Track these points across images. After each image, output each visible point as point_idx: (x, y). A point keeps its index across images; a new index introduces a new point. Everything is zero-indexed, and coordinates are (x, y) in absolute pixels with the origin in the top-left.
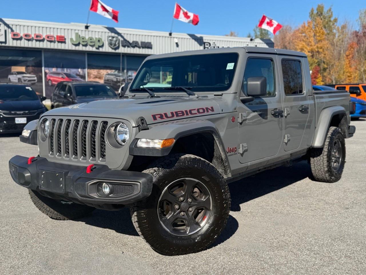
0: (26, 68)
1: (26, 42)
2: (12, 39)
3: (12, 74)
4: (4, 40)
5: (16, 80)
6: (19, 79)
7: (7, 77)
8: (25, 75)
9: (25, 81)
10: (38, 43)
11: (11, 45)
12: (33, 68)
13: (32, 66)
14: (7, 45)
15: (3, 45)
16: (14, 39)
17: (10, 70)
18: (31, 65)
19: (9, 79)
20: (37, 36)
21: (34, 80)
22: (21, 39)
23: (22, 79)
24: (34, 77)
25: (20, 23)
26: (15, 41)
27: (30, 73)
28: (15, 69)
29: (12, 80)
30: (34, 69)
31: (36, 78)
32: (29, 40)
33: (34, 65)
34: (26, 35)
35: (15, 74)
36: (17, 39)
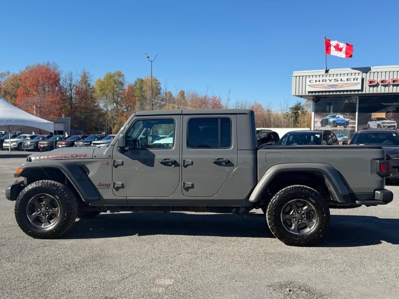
0: (386, 114)
1: (383, 88)
2: (369, 87)
3: (372, 120)
4: (360, 88)
5: (375, 126)
6: (379, 125)
7: (367, 124)
8: (384, 121)
9: (384, 127)
10: (395, 87)
11: (367, 92)
12: (394, 113)
13: (393, 112)
14: (364, 92)
15: (360, 93)
16: (370, 86)
17: (371, 116)
18: (391, 111)
19: (369, 125)
20: (394, 81)
21: (394, 126)
22: (377, 85)
23: (382, 125)
24: (394, 123)
25: (378, 70)
26: (371, 88)
27: (390, 119)
28: (375, 115)
29: (371, 127)
30: (394, 115)
31: (396, 124)
32: (385, 86)
33: (395, 110)
34: (382, 82)
35: (375, 120)
36: (374, 86)
